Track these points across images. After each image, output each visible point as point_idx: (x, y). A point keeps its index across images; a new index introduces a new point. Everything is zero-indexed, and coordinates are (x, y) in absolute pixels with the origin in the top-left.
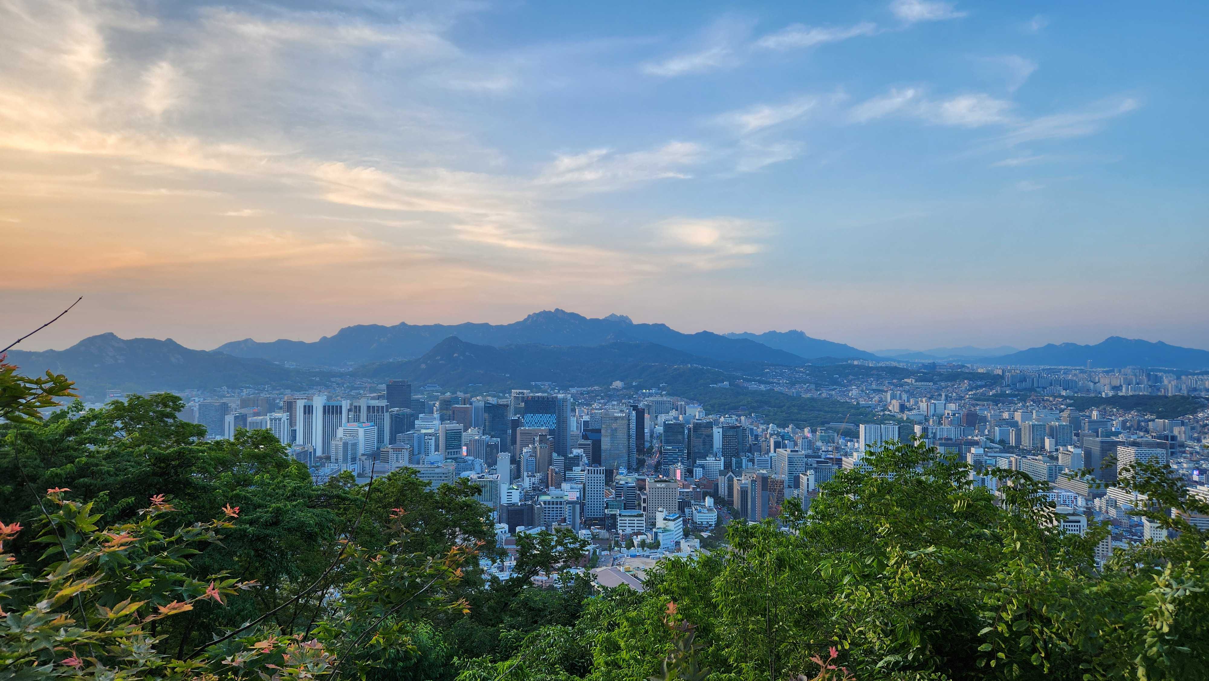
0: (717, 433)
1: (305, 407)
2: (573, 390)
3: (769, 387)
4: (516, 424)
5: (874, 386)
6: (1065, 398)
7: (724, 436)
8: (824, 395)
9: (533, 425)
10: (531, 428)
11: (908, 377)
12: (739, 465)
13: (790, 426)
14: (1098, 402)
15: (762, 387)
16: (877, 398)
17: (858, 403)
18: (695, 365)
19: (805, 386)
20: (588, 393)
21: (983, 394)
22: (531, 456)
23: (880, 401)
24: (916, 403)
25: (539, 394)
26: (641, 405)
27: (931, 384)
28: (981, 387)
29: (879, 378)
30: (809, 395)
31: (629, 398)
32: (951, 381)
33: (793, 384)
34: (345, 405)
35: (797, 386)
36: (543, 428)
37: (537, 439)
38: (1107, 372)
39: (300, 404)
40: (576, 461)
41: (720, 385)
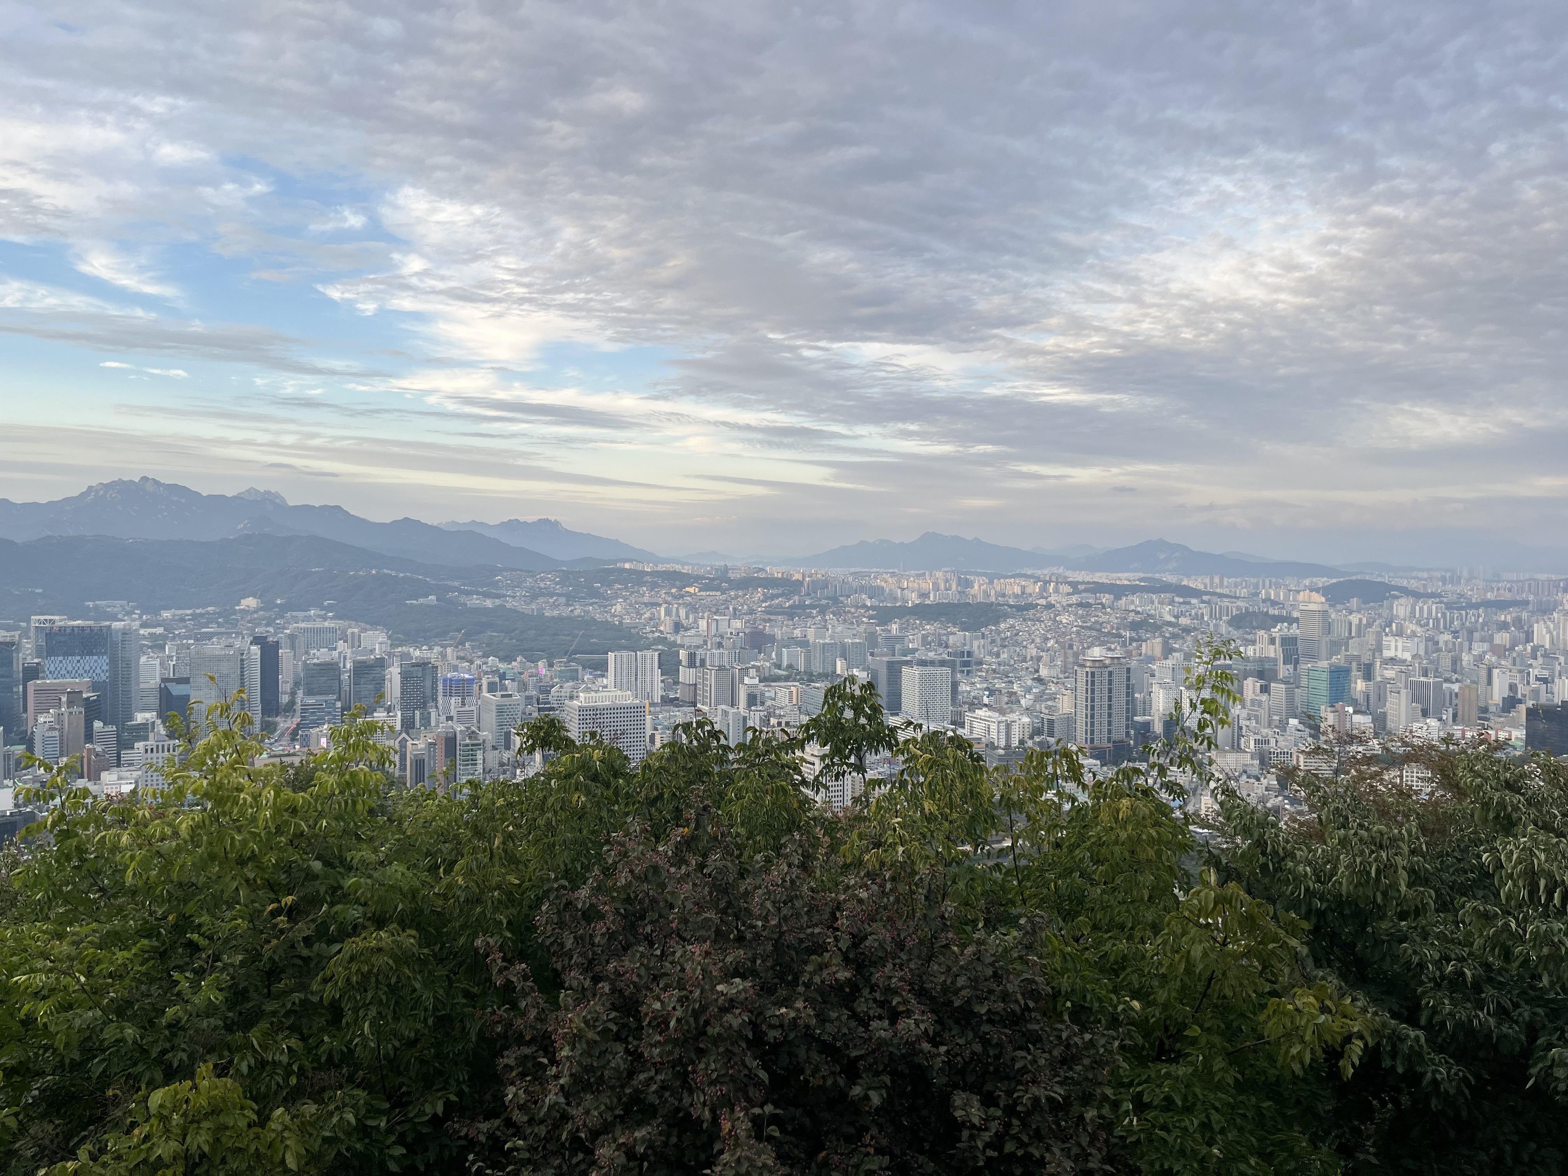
0: (394, 673)
2: (166, 614)
3: (498, 602)
4: (32, 673)
5: (646, 599)
6: (868, 608)
7: (406, 677)
8: (576, 613)
9: (63, 676)
10: (57, 681)
11: (690, 586)
12: (426, 721)
13: (518, 659)
14: (903, 612)
15: (489, 603)
16: (647, 615)
17: (621, 623)
18: (386, 571)
19: (551, 600)
20: (195, 616)
21: (780, 606)
22: (51, 729)
23: (651, 619)
24: (696, 622)
25: (80, 623)
27: (719, 593)
28: (777, 596)
29: (653, 586)
30: (556, 613)
31: (267, 625)
32: (742, 589)
33: (534, 597)
35: (541, 600)
36: (81, 679)
37: (64, 699)
38: (918, 576)
40: (142, 731)
41: (421, 600)
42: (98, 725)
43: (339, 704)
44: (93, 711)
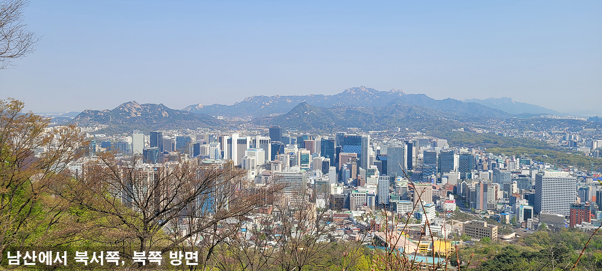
0: (456, 158)
1: (228, 140)
2: (371, 132)
4: (338, 151)
7: (461, 160)
9: (349, 152)
10: (347, 153)
12: (470, 176)
13: (502, 155)
15: (485, 131)
20: (380, 133)
22: (347, 169)
25: (352, 135)
26: (410, 142)
31: (403, 137)
33: (504, 129)
34: (249, 139)
36: (354, 153)
37: (350, 159)
39: (226, 138)
40: (372, 172)
41: (459, 130)
42: (360, 168)
43: (437, 168)
44: (359, 164)
